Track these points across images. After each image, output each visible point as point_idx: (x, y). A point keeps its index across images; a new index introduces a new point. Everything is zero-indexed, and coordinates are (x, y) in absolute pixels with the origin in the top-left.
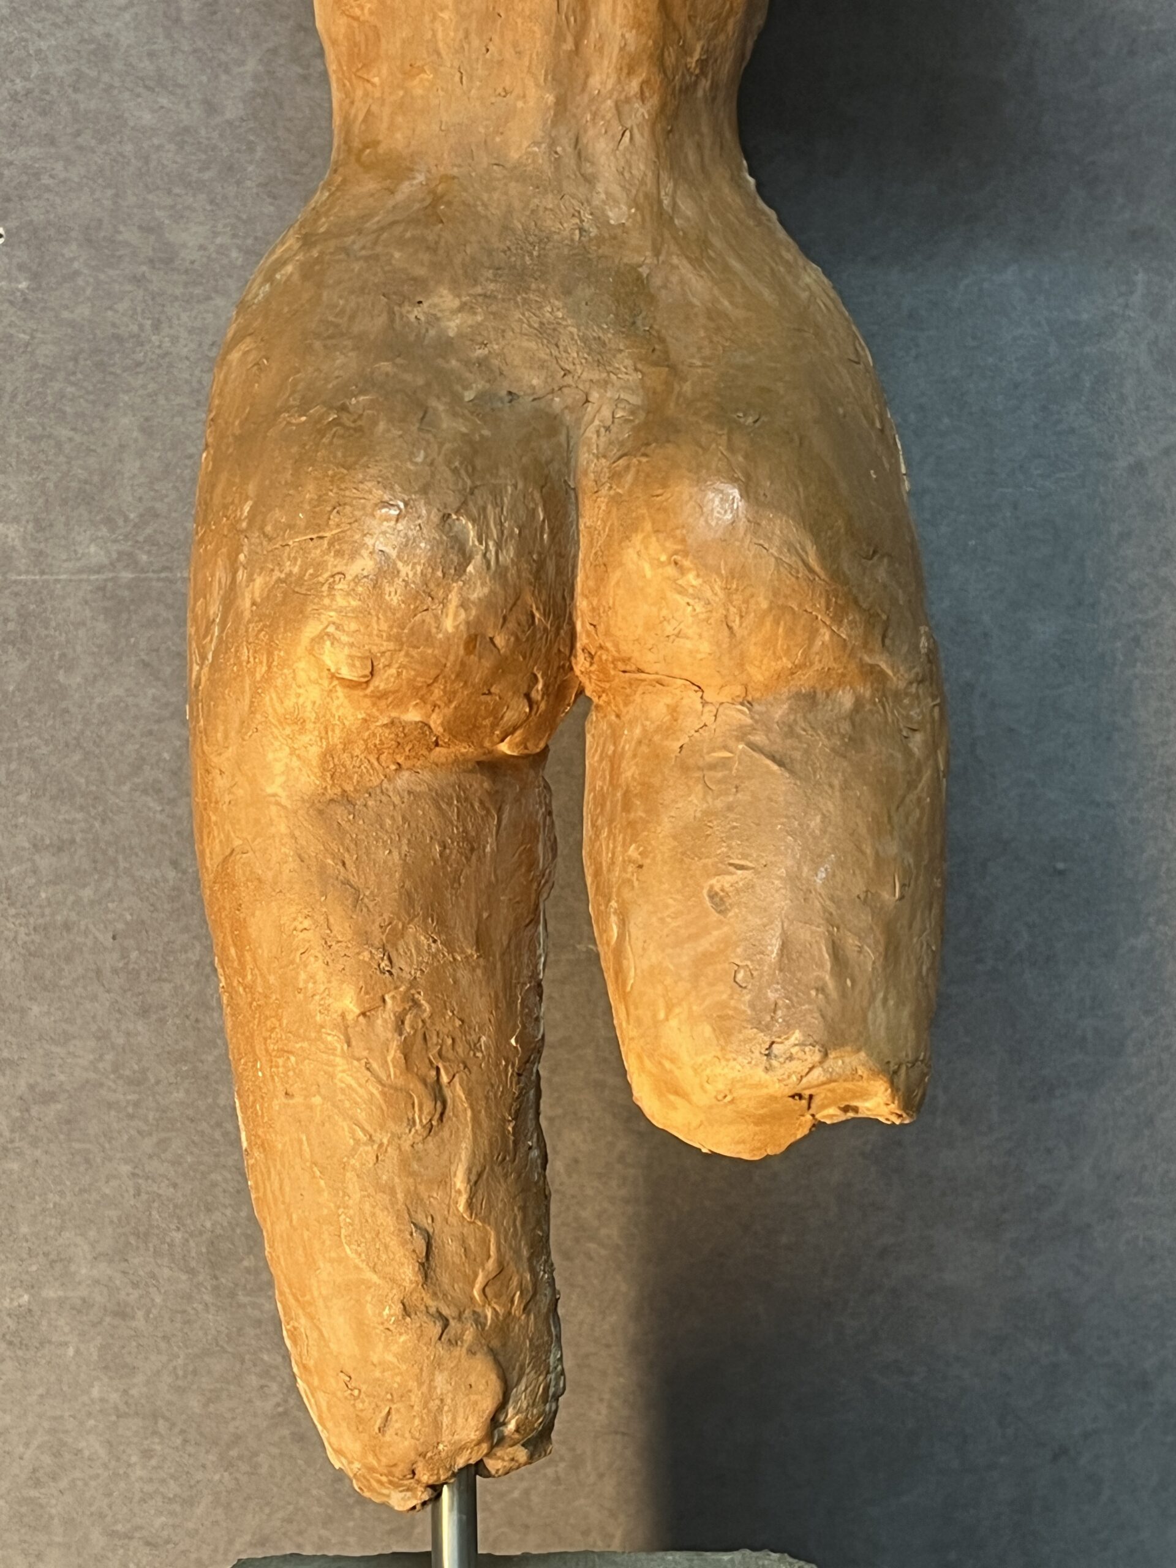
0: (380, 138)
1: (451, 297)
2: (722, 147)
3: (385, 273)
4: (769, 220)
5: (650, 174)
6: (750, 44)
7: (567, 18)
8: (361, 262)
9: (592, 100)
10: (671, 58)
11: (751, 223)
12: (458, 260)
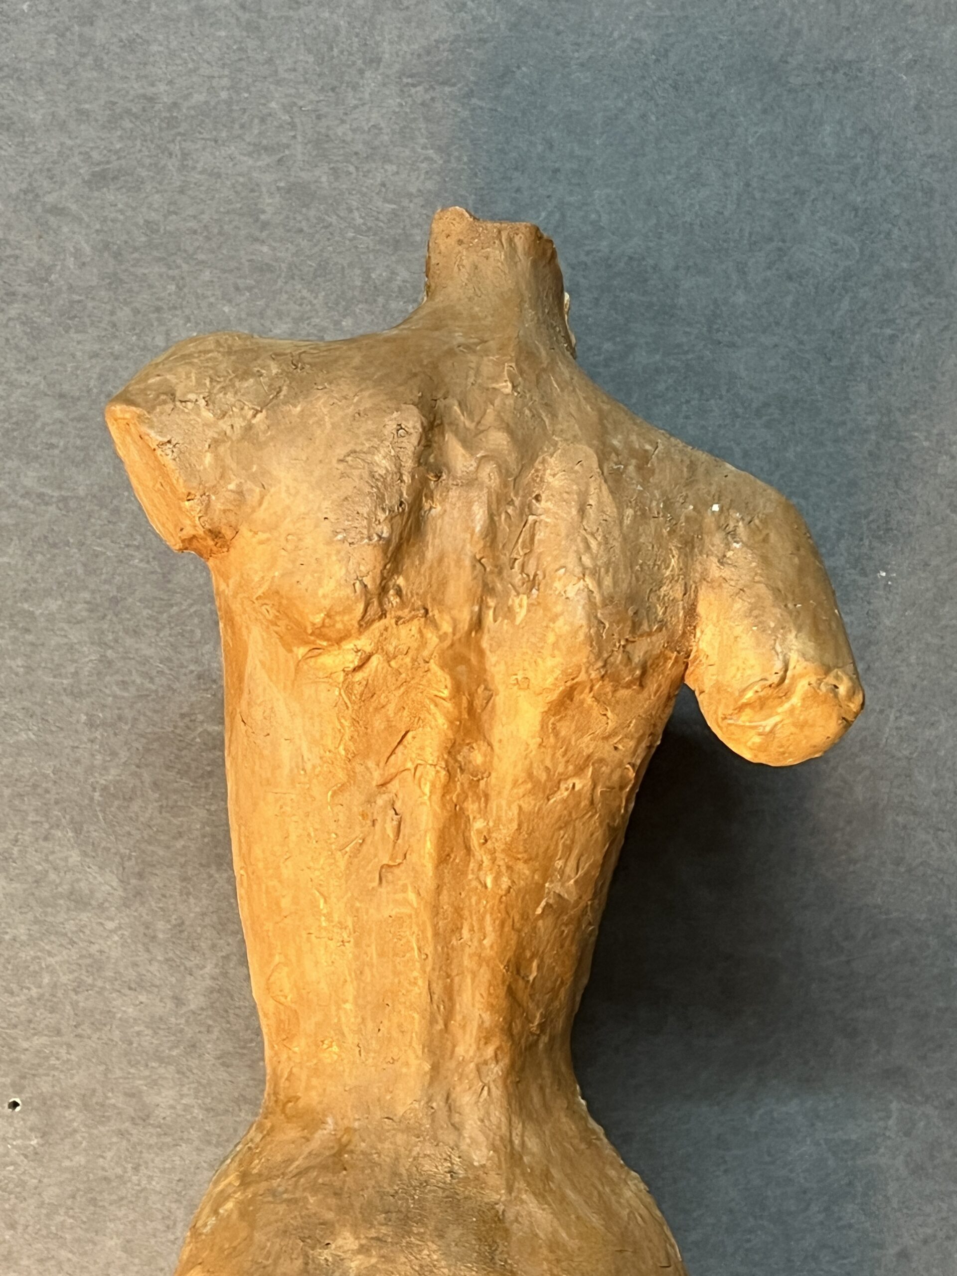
0: (299, 1094)
1: (352, 1239)
2: (560, 1084)
3: (302, 1217)
4: (598, 1139)
5: (503, 1119)
6: (578, 999)
7: (438, 1007)
8: (284, 1206)
9: (459, 1064)
10: (517, 1027)
11: (583, 1146)
12: (357, 1205)
